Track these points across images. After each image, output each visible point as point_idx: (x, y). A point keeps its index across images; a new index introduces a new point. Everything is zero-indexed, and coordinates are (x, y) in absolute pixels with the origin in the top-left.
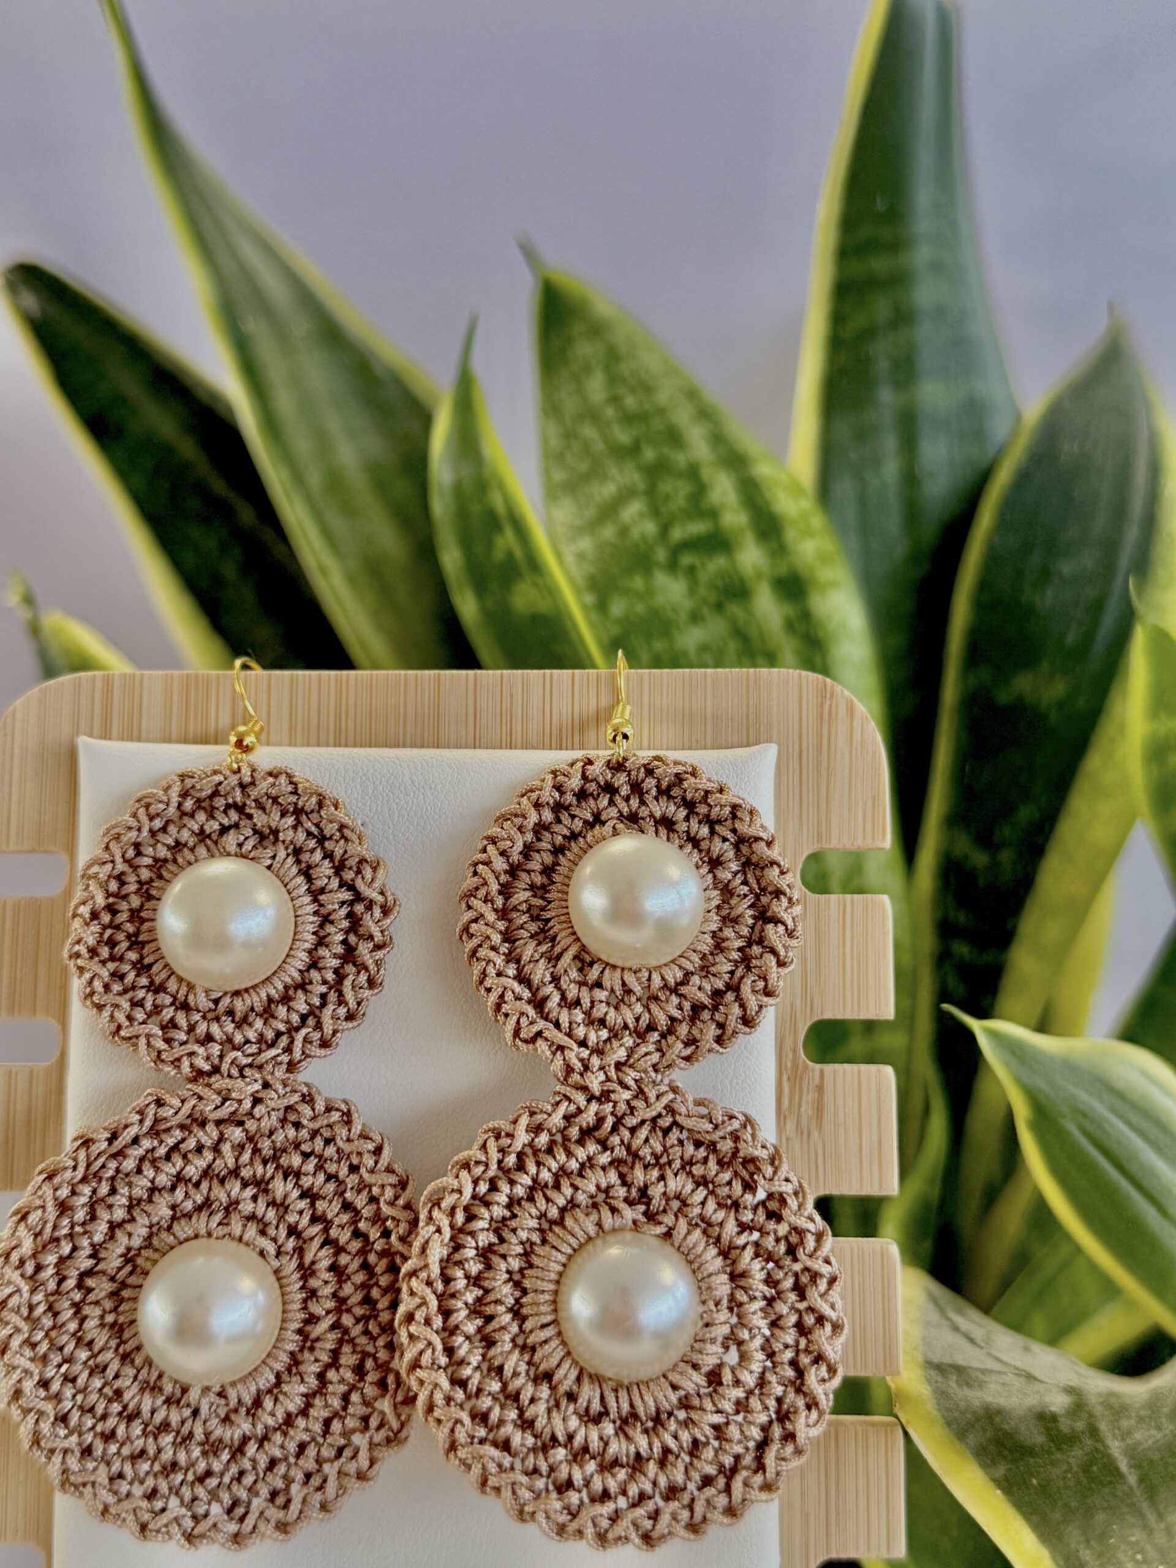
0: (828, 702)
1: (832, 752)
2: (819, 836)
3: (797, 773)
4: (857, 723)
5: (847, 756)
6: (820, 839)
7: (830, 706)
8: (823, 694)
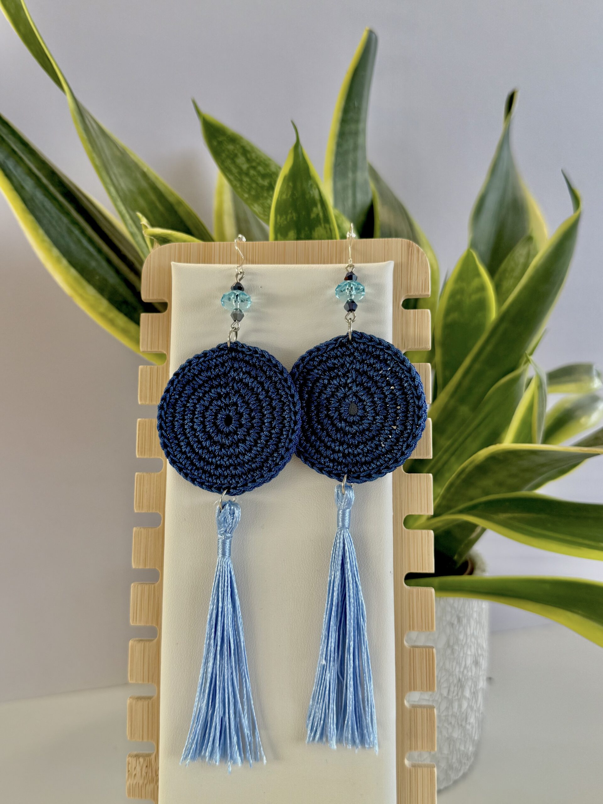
0: (411, 248)
1: (412, 264)
2: (407, 291)
3: (400, 271)
4: (420, 255)
5: (417, 266)
6: (407, 292)
7: (412, 250)
8: (409, 246)
